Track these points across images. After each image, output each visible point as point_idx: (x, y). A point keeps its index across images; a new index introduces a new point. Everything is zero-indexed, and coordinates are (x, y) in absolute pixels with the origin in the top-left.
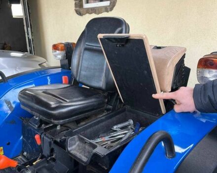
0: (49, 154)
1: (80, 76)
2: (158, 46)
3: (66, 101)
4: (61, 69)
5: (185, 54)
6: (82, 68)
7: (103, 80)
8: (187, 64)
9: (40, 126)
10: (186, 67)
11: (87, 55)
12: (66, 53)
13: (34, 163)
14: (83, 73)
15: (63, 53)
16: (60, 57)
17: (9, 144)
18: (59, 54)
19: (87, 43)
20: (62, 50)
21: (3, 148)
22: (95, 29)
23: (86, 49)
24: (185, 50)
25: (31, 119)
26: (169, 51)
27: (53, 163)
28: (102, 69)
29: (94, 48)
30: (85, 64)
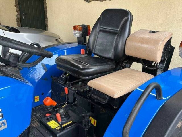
0: (72, 101)
1: (95, 49)
2: (153, 30)
3: (89, 65)
4: (77, 44)
5: (171, 37)
6: (97, 44)
7: (112, 52)
8: (172, 44)
9: (65, 83)
10: (172, 46)
11: (101, 35)
12: (83, 33)
13: (63, 106)
14: (97, 47)
15: (81, 32)
16: (78, 35)
17: (43, 94)
18: (78, 33)
19: (101, 27)
20: (80, 30)
21: (39, 97)
22: (108, 16)
23: (100, 31)
24: (172, 34)
25: (59, 78)
26: (161, 34)
27: (75, 107)
28: (112, 45)
29: (107, 30)
30: (99, 41)
